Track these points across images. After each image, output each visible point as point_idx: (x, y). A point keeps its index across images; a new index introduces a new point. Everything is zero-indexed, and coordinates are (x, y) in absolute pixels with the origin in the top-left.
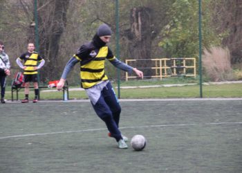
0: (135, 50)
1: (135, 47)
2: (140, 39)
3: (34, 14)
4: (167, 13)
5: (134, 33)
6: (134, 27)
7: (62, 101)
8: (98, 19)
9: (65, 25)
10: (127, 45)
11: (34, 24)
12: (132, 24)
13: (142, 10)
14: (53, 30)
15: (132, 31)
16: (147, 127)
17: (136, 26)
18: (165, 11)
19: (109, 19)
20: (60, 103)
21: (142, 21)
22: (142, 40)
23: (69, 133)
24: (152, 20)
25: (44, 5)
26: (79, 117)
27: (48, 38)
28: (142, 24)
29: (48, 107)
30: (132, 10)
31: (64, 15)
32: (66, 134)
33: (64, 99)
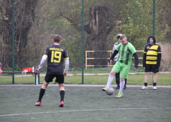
0: (93, 43)
1: (92, 40)
2: (97, 33)
3: (7, 10)
4: (121, 12)
5: (92, 29)
6: (92, 23)
7: (34, 85)
8: (61, 15)
9: (34, 20)
10: (86, 38)
11: (7, 19)
12: (90, 20)
13: (99, 8)
14: (23, 24)
15: (91, 26)
16: (115, 109)
17: (94, 22)
18: (119, 10)
19: (71, 16)
20: (33, 87)
21: (99, 18)
22: (99, 34)
23: (49, 114)
24: (108, 17)
25: (16, 3)
26: (53, 99)
27: (18, 31)
28: (99, 21)
29: (23, 90)
30: (91, 9)
31: (33, 11)
32: (46, 114)
33: (35, 84)
